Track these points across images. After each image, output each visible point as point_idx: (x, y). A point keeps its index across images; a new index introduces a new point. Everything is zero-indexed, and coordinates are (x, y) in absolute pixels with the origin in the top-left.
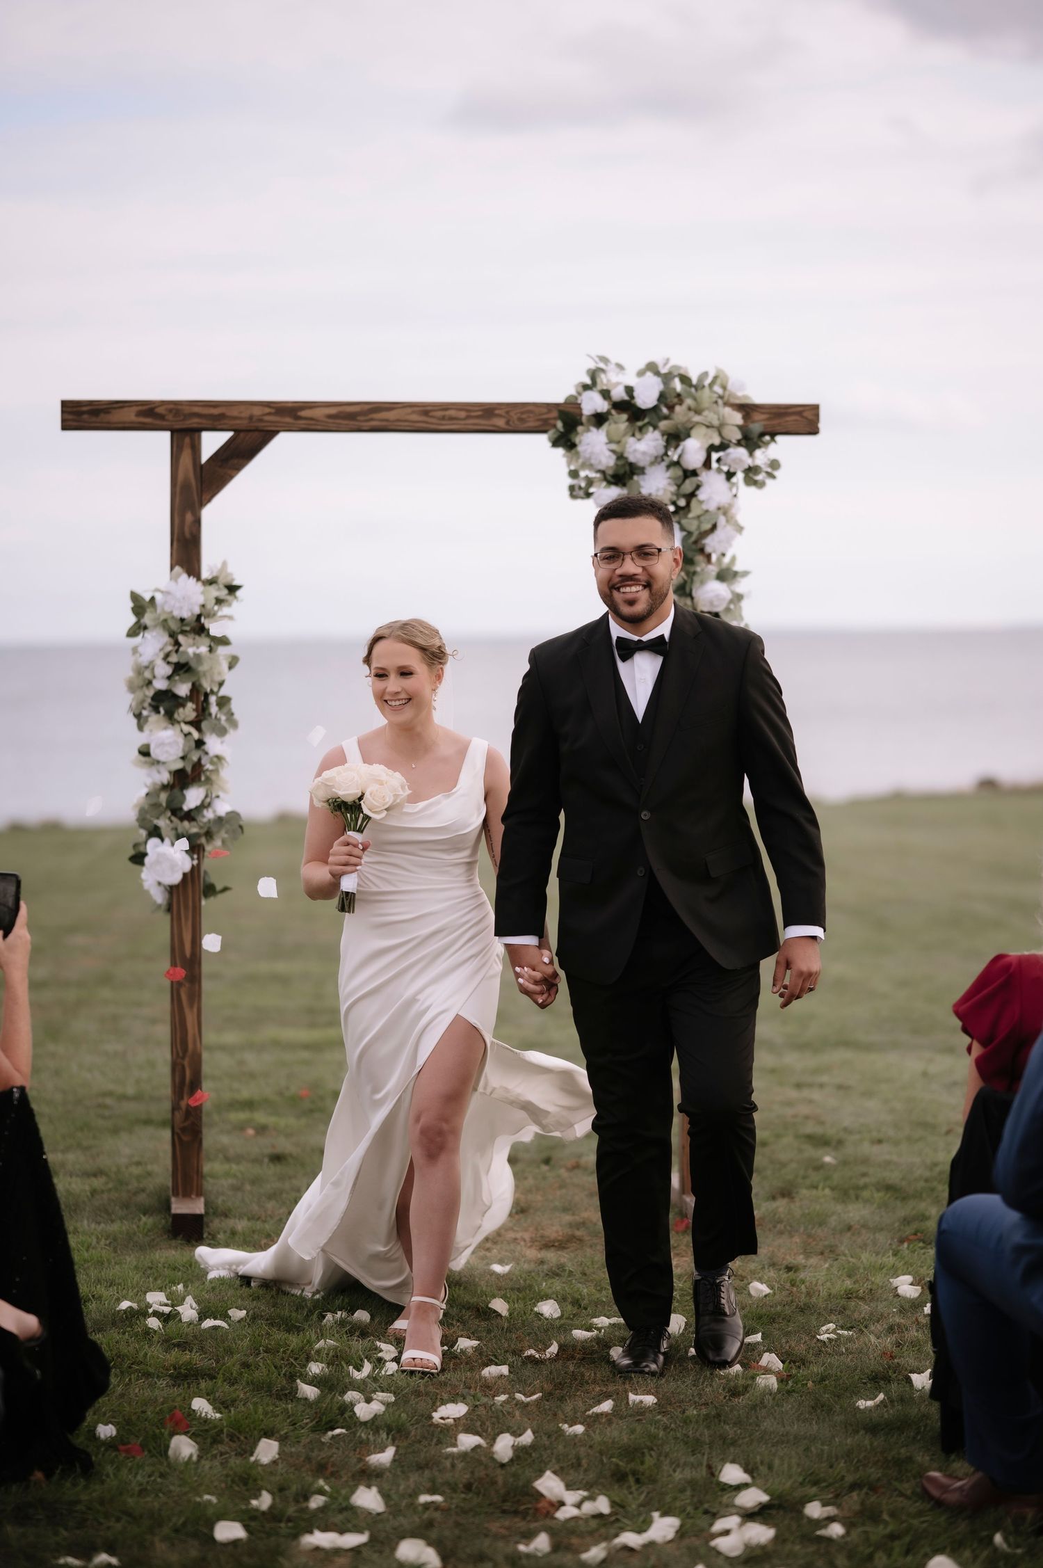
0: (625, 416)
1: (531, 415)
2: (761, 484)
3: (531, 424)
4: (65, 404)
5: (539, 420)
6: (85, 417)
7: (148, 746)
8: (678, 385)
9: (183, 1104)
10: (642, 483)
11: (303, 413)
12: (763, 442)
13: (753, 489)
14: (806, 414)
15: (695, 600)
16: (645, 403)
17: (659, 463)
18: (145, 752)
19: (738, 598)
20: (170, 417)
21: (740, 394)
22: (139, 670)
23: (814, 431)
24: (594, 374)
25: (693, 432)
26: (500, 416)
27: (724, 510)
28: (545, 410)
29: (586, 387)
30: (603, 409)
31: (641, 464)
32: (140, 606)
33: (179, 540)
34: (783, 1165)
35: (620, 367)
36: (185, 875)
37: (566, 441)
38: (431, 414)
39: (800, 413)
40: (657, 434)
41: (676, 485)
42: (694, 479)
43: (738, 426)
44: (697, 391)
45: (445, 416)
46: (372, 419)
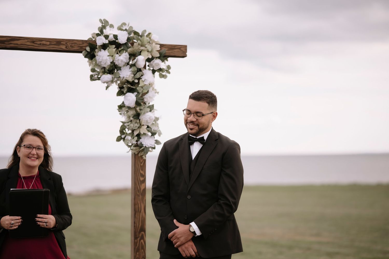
0: (114, 46)
1: (76, 45)
3: (76, 48)
5: (79, 47)
8: (132, 35)
10: (120, 73)
14: (182, 49)
15: (141, 121)
16: (122, 41)
17: (126, 66)
19: (157, 119)
23: (184, 56)
24: (102, 29)
25: (141, 53)
26: (63, 44)
27: (151, 85)
28: (81, 43)
29: (98, 35)
30: (106, 43)
31: (120, 66)
35: (112, 26)
37: (91, 56)
38: (35, 42)
39: (179, 48)
40: (127, 54)
41: (134, 74)
42: (141, 73)
43: (158, 51)
44: (142, 37)
45: (41, 43)
46: (11, 44)
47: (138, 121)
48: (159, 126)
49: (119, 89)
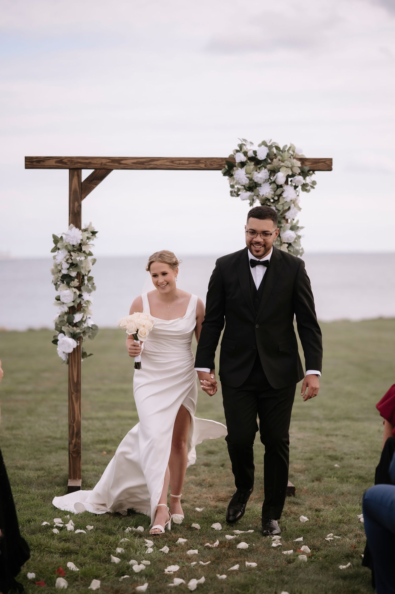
0: (253, 163)
1: (215, 163)
2: (308, 191)
3: (215, 166)
4: (26, 158)
5: (218, 165)
6: (35, 163)
7: (59, 296)
8: (275, 150)
9: (74, 441)
10: (260, 190)
11: (123, 162)
12: (310, 174)
13: (305, 193)
14: (326, 162)
15: (281, 238)
16: (261, 157)
17: (267, 182)
18: (58, 299)
19: (299, 237)
20: (69, 163)
21: (300, 154)
22: (56, 266)
23: (330, 169)
24: (241, 146)
25: (281, 170)
26: (203, 163)
27: (293, 201)
28: (221, 161)
29: (237, 151)
30: (244, 160)
31: (260, 183)
32: (56, 240)
33: (72, 213)
34: (318, 468)
35: (252, 143)
36: (74, 349)
37: (229, 173)
38: (174, 162)
39: (324, 162)
40: (266, 170)
41: (274, 191)
42: (281, 189)
43: (299, 167)
44: (283, 153)
45: (180, 163)
46: (151, 164)
48: (301, 243)
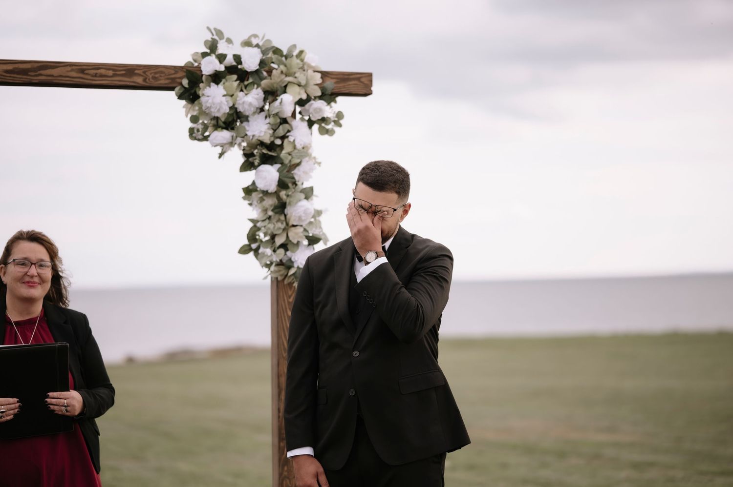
0: (235, 77)
1: (163, 75)
2: (331, 131)
3: (163, 82)
5: (168, 79)
8: (270, 55)
10: (247, 128)
12: (333, 100)
13: (326, 136)
14: (363, 80)
15: (287, 217)
16: (249, 67)
17: (259, 113)
19: (318, 213)
23: (367, 93)
24: (211, 44)
25: (287, 89)
26: (139, 75)
27: (305, 149)
28: (173, 72)
29: (204, 55)
30: (220, 70)
31: (247, 114)
35: (229, 41)
37: (191, 95)
38: (86, 72)
39: (358, 79)
40: (260, 91)
41: (273, 129)
42: (287, 125)
43: (317, 85)
44: (289, 60)
45: (96, 74)
46: (41, 75)
47: (282, 218)
48: (323, 226)
49: (246, 159)
